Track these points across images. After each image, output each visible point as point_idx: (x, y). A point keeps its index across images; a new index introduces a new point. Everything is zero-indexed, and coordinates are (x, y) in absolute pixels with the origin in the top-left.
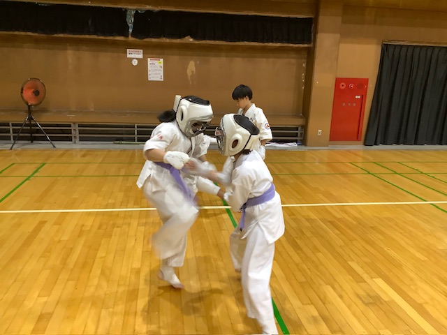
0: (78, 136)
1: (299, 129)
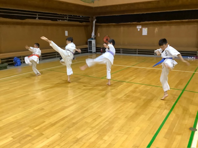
0: (122, 52)
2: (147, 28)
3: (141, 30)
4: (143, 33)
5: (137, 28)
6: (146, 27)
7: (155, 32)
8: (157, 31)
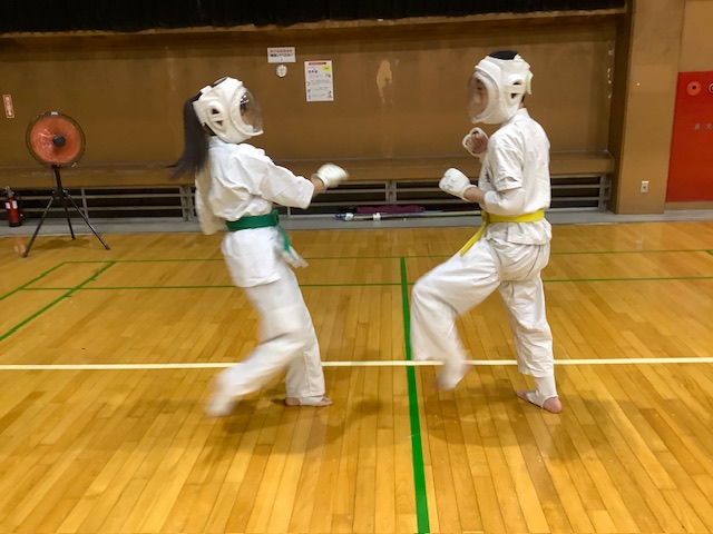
1: (602, 180)
2: (329, 63)
3: (296, 71)
4: (307, 88)
5: (271, 60)
6: (322, 56)
7: (380, 83)
8: (390, 77)
